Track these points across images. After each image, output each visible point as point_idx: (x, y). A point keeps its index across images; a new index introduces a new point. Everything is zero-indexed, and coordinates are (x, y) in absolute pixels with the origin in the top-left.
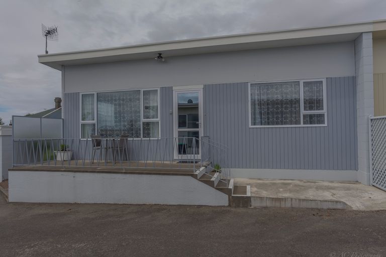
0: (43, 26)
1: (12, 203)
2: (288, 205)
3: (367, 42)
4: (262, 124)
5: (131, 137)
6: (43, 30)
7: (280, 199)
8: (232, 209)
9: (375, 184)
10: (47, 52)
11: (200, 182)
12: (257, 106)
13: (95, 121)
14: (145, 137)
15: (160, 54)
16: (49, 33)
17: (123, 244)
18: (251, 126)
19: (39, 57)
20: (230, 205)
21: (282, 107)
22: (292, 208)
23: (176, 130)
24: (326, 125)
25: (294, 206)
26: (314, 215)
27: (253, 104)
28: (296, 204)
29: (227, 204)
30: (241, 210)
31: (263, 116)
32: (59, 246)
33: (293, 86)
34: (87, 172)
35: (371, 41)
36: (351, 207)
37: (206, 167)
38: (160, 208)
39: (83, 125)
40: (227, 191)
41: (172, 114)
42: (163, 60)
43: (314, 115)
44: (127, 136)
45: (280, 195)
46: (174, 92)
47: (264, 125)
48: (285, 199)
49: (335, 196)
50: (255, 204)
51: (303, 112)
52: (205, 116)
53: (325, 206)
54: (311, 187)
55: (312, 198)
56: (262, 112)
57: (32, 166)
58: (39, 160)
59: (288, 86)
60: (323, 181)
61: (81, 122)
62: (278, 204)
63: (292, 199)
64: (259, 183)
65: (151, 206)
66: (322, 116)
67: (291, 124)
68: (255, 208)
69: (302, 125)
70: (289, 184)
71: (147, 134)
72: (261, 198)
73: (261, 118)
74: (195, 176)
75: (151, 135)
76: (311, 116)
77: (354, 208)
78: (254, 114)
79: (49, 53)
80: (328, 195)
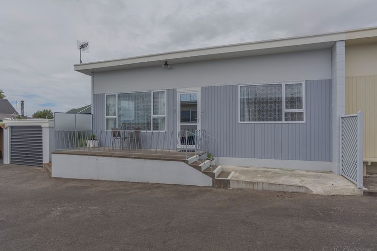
0: (78, 41)
1: (53, 178)
2: (260, 187)
3: (340, 49)
4: (250, 121)
5: (143, 130)
6: (78, 45)
7: (253, 182)
8: (214, 189)
9: (343, 174)
10: (81, 62)
11: (191, 167)
12: (246, 105)
13: (116, 117)
14: (155, 130)
15: (166, 62)
16: (82, 47)
17: (124, 209)
18: (240, 122)
19: (75, 66)
20: (213, 186)
21: (267, 106)
22: (263, 191)
23: (179, 124)
24: (304, 121)
25: (265, 188)
26: (278, 196)
27: (242, 103)
28: (266, 187)
29: (211, 185)
30: (221, 190)
31: (251, 114)
32: (80, 207)
33: (277, 88)
34: (106, 156)
35: (344, 48)
36: (312, 191)
37: (200, 155)
38: (158, 186)
39: (108, 120)
40: (212, 175)
41: (176, 111)
42: (169, 67)
43: (295, 113)
44: (140, 129)
45: (255, 180)
46: (177, 93)
47: (252, 121)
48: (257, 183)
49: (303, 182)
50: (233, 186)
51: (284, 110)
52: (202, 113)
53: (290, 190)
54: (286, 175)
55: (281, 183)
56: (250, 110)
57: (68, 151)
58: (72, 146)
59: (272, 88)
60: (301, 170)
61: (106, 117)
62: (251, 187)
63: (263, 183)
64: (243, 170)
65: (153, 184)
66: (302, 114)
67: (275, 121)
68: (233, 189)
69: (283, 121)
70: (269, 171)
71: (156, 127)
72: (238, 182)
73: (249, 115)
74: (187, 162)
75: (159, 128)
76: (292, 114)
77: (315, 192)
78: (243, 111)
79: (83, 63)
80: (297, 181)
